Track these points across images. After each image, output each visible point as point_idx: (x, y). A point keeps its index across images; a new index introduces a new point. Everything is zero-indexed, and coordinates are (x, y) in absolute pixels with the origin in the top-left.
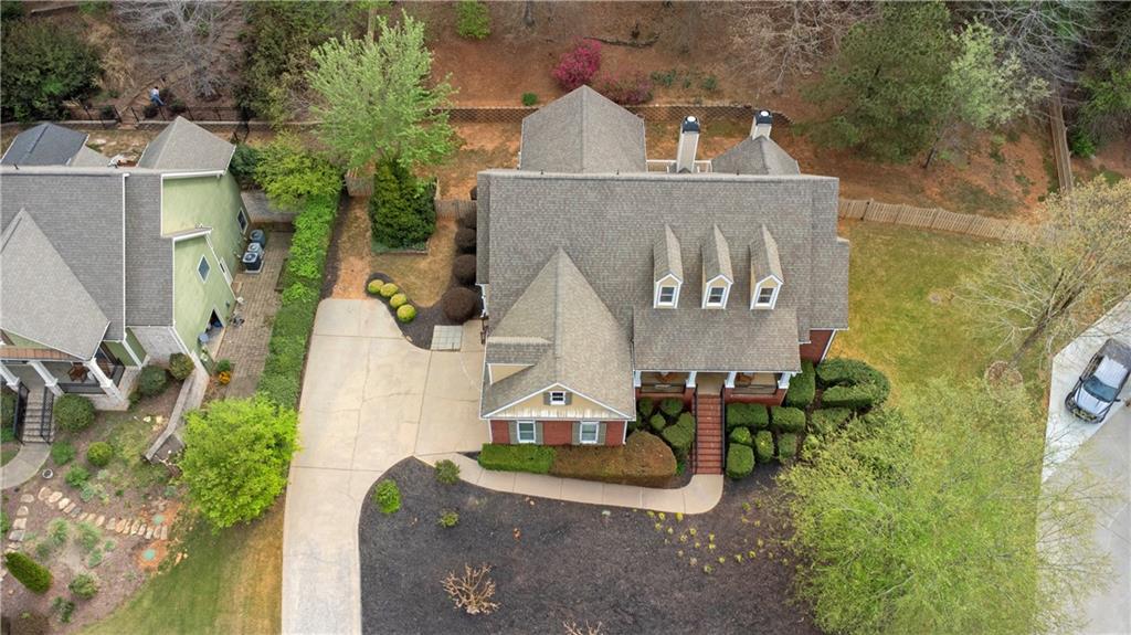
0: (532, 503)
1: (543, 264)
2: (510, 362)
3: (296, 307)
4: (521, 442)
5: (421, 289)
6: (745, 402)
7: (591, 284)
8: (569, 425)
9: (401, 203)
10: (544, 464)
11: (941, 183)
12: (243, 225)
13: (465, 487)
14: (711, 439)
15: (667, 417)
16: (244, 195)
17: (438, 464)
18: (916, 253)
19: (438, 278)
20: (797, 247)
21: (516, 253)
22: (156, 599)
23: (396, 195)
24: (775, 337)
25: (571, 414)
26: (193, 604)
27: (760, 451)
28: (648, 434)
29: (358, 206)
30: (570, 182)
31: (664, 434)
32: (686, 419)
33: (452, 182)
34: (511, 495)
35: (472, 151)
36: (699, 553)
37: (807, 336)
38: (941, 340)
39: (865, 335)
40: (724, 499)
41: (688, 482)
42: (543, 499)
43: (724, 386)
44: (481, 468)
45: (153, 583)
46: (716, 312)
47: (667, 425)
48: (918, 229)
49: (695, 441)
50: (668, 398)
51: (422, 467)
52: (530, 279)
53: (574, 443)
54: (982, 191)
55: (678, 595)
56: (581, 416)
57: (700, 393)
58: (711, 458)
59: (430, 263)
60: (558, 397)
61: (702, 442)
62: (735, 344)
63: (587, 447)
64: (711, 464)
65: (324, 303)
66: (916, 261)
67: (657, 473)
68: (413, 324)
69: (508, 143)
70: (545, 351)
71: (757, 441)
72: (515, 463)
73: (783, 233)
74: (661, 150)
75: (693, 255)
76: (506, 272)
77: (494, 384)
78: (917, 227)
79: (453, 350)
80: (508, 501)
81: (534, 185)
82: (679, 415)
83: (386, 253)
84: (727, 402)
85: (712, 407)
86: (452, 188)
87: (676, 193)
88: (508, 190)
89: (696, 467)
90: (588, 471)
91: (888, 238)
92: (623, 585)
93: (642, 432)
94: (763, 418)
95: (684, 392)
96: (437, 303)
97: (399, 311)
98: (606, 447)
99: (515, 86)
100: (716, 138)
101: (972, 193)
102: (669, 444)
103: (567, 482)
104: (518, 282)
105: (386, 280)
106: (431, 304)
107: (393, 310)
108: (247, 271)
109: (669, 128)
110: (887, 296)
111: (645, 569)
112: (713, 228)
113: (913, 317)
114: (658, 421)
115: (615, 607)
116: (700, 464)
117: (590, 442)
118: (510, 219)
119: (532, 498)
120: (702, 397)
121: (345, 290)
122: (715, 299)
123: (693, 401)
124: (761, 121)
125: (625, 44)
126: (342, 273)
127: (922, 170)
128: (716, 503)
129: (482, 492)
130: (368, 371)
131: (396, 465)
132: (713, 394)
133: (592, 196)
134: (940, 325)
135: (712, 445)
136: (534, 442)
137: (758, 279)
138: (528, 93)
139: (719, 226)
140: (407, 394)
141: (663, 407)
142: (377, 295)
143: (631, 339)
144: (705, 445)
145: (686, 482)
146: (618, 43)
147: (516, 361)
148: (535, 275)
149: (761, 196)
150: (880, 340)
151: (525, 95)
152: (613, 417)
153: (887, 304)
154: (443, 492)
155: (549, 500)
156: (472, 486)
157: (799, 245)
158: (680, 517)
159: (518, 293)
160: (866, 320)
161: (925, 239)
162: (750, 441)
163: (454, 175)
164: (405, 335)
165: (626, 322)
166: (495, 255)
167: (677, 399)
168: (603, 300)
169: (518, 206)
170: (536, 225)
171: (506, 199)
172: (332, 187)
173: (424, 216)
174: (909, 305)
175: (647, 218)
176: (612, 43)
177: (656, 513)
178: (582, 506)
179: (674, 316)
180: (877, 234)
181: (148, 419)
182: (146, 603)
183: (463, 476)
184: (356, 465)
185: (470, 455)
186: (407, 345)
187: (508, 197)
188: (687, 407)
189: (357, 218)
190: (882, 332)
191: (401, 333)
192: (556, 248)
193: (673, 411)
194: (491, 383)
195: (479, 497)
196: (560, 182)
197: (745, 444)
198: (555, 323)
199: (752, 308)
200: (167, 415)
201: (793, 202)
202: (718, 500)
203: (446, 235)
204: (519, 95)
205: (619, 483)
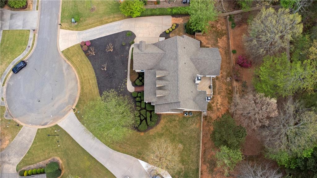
17: (134, 41)
18: (192, 144)
22: (115, 4)
26: (114, 9)
33: (207, 37)
34: (128, 54)
35: (218, 41)
36: (120, 88)
45: (118, 3)
47: (140, 80)
51: (134, 38)
55: (114, 84)
65: (171, 16)
68: (165, 33)
69: (221, 48)
73: (169, 97)
74: (222, 85)
86: (205, 37)
91: (196, 137)
92: (116, 75)
99: (238, 47)
100: (227, 99)
102: (136, 80)
105: (176, 27)
106: (171, 36)
109: (230, 87)
110: (179, 134)
111: (118, 78)
114: (140, 78)
115: (113, 74)
119: (128, 58)
121: (174, 20)
126: (178, 18)
129: (129, 49)
130: (155, 27)
138: (237, 51)
140: (149, 34)
142: (172, 26)
151: (236, 50)
153: (177, 133)
155: (128, 60)
156: (130, 47)
158: (126, 84)
163: (209, 37)
165: (154, 68)
174: (177, 139)
177: (127, 80)
178: (127, 66)
179: (155, 77)
180: (197, 135)
182: (115, 2)
184: (135, 28)
186: (161, 33)
191: (163, 32)
197: (138, 95)
202: (130, 91)
204: (235, 49)
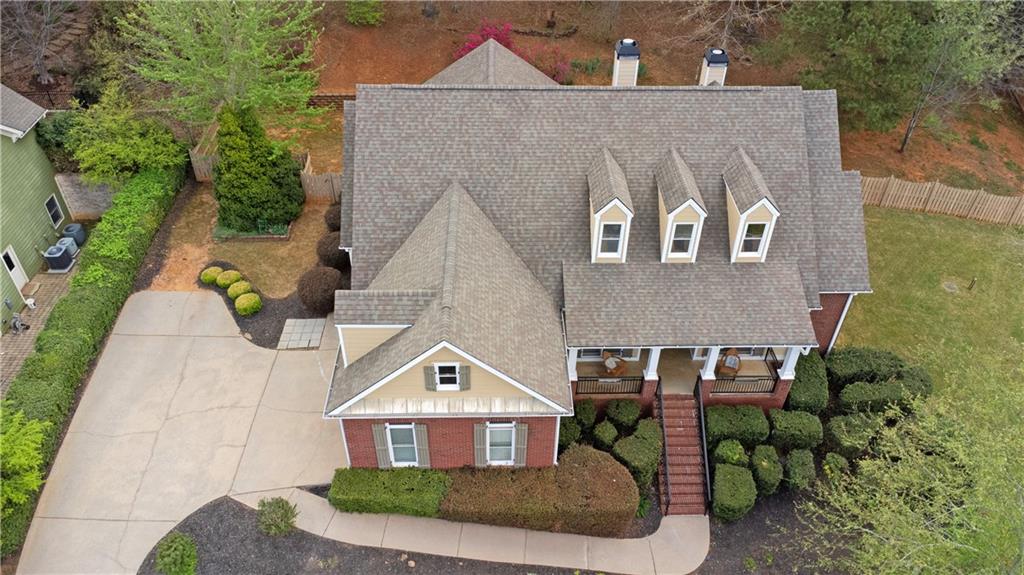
0: (412, 564)
1: (431, 204)
2: (371, 321)
3: (87, 293)
4: (396, 465)
5: (274, 278)
6: (732, 405)
7: (500, 231)
8: (469, 426)
9: (253, 167)
10: (431, 497)
11: (923, 168)
12: (56, 218)
13: (304, 541)
14: (684, 460)
15: (618, 426)
16: (59, 179)
17: (263, 504)
18: (914, 236)
19: (301, 265)
20: (790, 176)
21: (394, 189)
23: (245, 155)
24: (771, 298)
25: (471, 407)
27: (762, 474)
28: (591, 449)
29: (206, 191)
30: (468, 93)
31: (617, 449)
32: (645, 427)
34: (378, 552)
37: (817, 301)
38: (970, 335)
39: (871, 328)
40: (713, 553)
41: (655, 528)
42: (430, 556)
43: (699, 378)
44: (333, 510)
46: (684, 266)
47: (619, 437)
48: (910, 213)
49: (664, 464)
50: (618, 401)
51: (240, 510)
52: (412, 225)
53: (478, 465)
54: (972, 175)
56: (486, 410)
57: (666, 391)
58: (687, 489)
59: (291, 250)
60: (448, 374)
61: (672, 465)
62: (714, 308)
63: (499, 470)
64: (688, 499)
66: (917, 245)
67: (609, 507)
68: (258, 317)
70: (427, 303)
71: (756, 461)
72: (385, 497)
73: (768, 158)
75: (645, 189)
76: (377, 216)
77: (350, 366)
78: (908, 210)
79: (308, 349)
80: (372, 561)
81: (418, 98)
82: (637, 422)
83: (233, 238)
84: (705, 405)
85: (683, 412)
87: (615, 107)
88: (381, 105)
89: (668, 504)
90: (499, 507)
93: (583, 446)
94: (760, 425)
95: (640, 391)
96: (295, 293)
97: (237, 301)
98: (527, 469)
101: (962, 177)
103: (469, 528)
104: (394, 229)
105: (225, 266)
106: (286, 295)
107: (230, 302)
108: (50, 271)
110: (892, 284)
112: (670, 151)
113: (929, 308)
114: (607, 431)
116: (673, 500)
117: (503, 463)
118: (384, 143)
119: (412, 556)
120: (670, 397)
121: (170, 280)
122: (680, 246)
123: (655, 404)
124: (714, 61)
125: (540, 35)
126: (169, 262)
127: (898, 155)
128: (701, 561)
129: (332, 547)
130: (182, 379)
131: (201, 510)
132: (683, 393)
133: (499, 111)
134: (964, 318)
135: (688, 470)
136: (416, 464)
137: (743, 208)
139: (678, 150)
140: (233, 406)
141: (612, 412)
142: (212, 285)
143: (560, 307)
144: (678, 470)
145: (652, 528)
146: (532, 33)
147: (381, 320)
148: (419, 219)
149: (734, 110)
150: (894, 334)
152: (538, 411)
153: (893, 292)
154: (267, 548)
155: (439, 558)
156: (314, 539)
157: (791, 174)
159: (395, 246)
160: (870, 311)
161: (922, 223)
162: (745, 459)
164: (243, 332)
165: (552, 282)
166: (361, 192)
167: (632, 401)
168: (518, 253)
169: (395, 125)
170: (420, 150)
171: (378, 117)
172: (169, 157)
173: (284, 191)
174: (920, 294)
175: (577, 140)
176: (524, 33)
179: (622, 273)
183: (301, 523)
184: (136, 512)
185: (319, 490)
186: (245, 343)
187: (382, 113)
188: (647, 413)
189: (202, 203)
190: (893, 324)
191: (238, 329)
192: (450, 182)
193: (627, 418)
194: (346, 365)
195: (324, 556)
196: (454, 93)
197: (739, 464)
198: (444, 266)
199: (733, 260)
201: (778, 117)
202: (705, 555)
205: (550, 529)
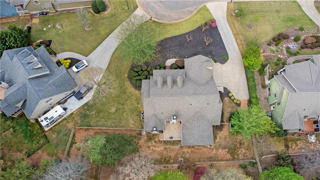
17: (217, 63)
35: (225, 149)
36: (170, 53)
40: (165, 62)
65: (248, 98)
68: (228, 92)
69: (216, 152)
74: (175, 152)
92: (183, 49)
100: (159, 157)
102: (176, 65)
106: (225, 98)
109: (172, 161)
111: (179, 51)
121: (245, 102)
128: (167, 61)
130: (235, 82)
158: (174, 58)
163: (228, 139)
174: (120, 107)
177: (178, 58)
180: (123, 125)
181: (272, 70)
200: (269, 72)
203: (226, 118)
